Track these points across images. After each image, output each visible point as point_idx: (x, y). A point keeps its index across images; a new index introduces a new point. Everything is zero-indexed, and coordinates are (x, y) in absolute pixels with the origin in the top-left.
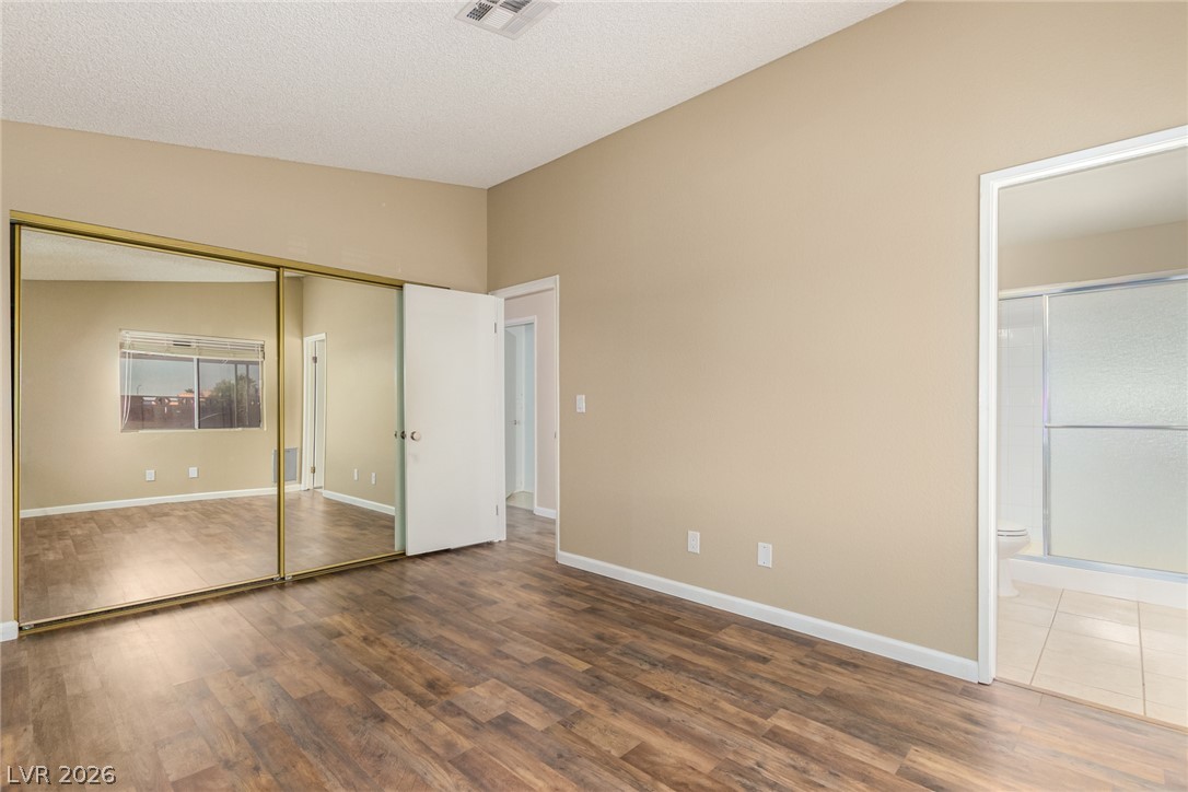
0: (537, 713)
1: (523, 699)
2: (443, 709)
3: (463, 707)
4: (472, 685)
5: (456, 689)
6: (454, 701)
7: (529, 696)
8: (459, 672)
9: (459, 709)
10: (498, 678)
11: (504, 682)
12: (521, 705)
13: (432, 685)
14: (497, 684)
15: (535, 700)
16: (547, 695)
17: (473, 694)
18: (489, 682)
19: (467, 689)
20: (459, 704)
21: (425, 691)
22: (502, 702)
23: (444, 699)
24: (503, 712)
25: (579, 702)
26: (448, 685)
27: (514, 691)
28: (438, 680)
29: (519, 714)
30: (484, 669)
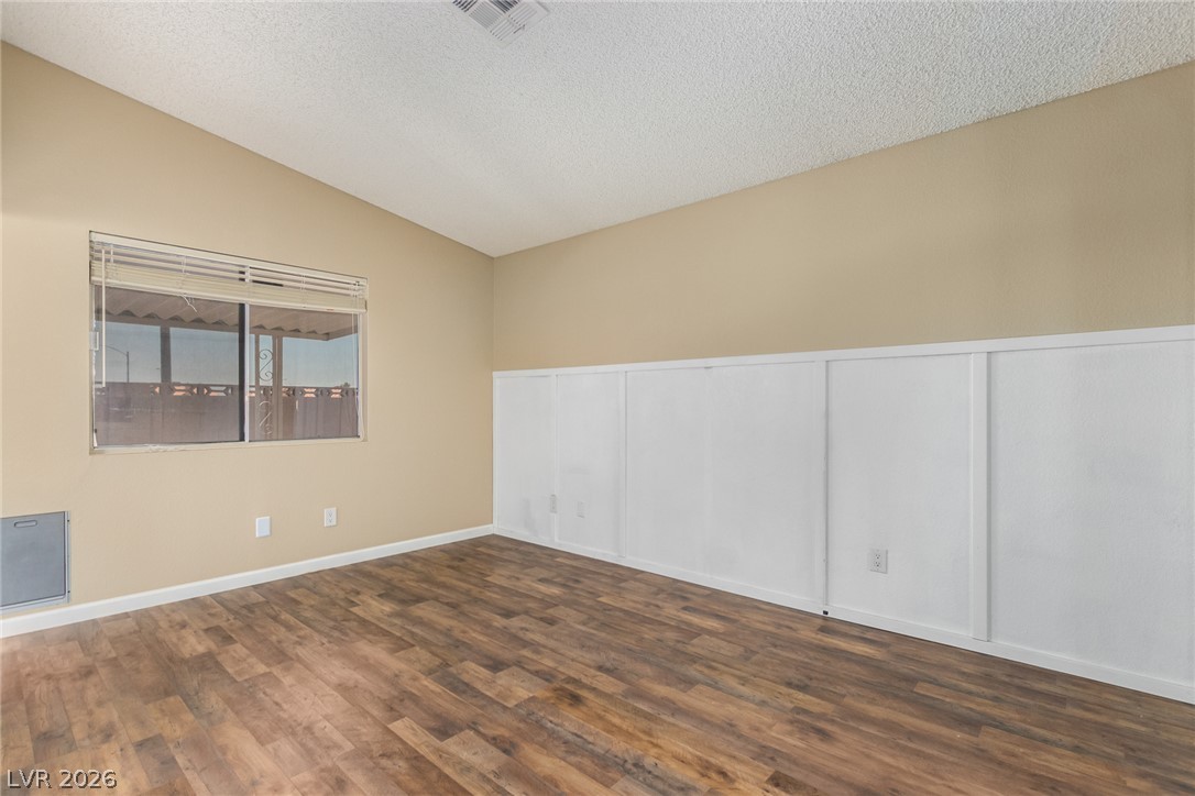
0: (468, 673)
1: (479, 686)
2: (553, 677)
3: (535, 678)
4: (533, 699)
5: (548, 694)
6: (546, 683)
7: (473, 689)
8: (552, 714)
9: (538, 676)
10: (505, 708)
11: (498, 703)
12: (481, 680)
13: (576, 700)
14: (505, 701)
15: (467, 685)
16: (454, 690)
17: (529, 690)
18: (515, 703)
19: (536, 694)
20: (539, 681)
21: (578, 692)
22: (500, 682)
23: (556, 684)
24: (498, 674)
25: (425, 683)
26: (557, 698)
27: (488, 693)
28: (571, 705)
29: (485, 673)
30: (522, 720)
